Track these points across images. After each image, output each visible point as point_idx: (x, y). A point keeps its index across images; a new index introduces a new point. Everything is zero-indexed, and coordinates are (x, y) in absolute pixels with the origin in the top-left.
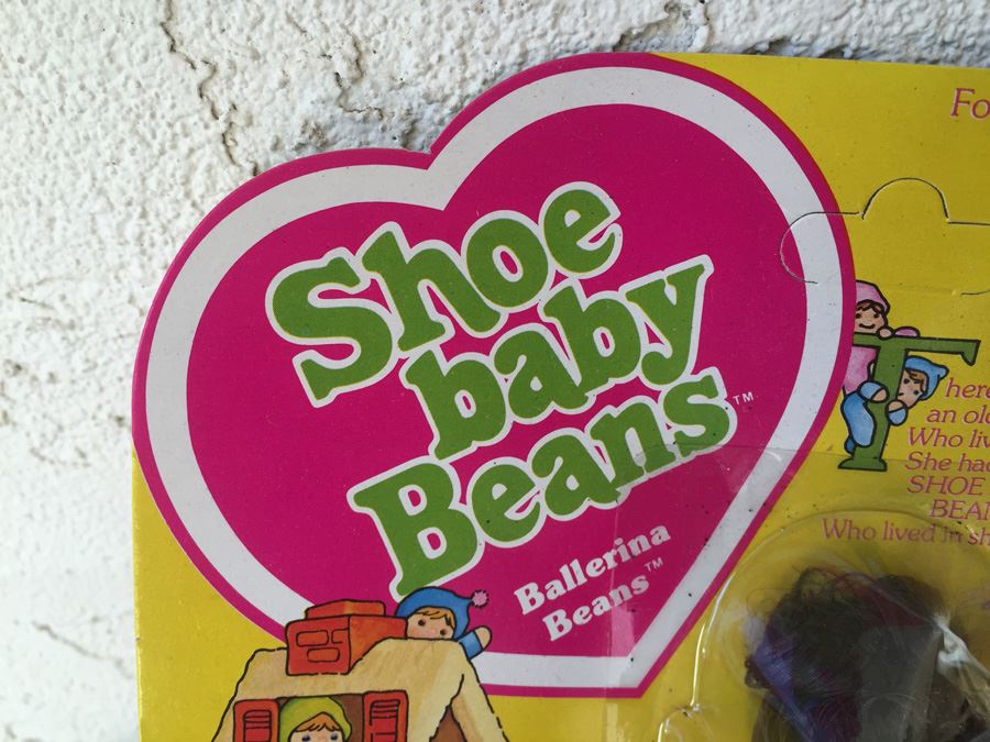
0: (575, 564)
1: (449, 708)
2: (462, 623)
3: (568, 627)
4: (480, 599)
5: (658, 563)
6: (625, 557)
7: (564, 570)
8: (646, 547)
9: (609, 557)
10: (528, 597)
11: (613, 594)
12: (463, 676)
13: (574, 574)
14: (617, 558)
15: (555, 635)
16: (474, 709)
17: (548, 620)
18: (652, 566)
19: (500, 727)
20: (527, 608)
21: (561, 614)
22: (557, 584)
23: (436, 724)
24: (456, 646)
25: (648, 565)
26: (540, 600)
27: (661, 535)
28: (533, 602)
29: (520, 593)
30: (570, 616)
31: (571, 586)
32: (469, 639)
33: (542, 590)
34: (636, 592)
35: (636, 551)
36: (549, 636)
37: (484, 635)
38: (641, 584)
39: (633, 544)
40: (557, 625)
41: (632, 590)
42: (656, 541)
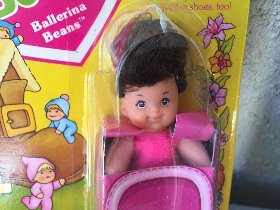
0: (52, 15)
1: (11, 63)
2: (12, 33)
3: (52, 38)
4: (18, 25)
5: (83, 18)
6: (71, 15)
7: (48, 17)
8: (78, 12)
9: (65, 14)
10: (36, 26)
11: (68, 28)
12: (14, 52)
13: (52, 20)
14: (68, 15)
15: (47, 41)
16: (19, 64)
17: (44, 35)
18: (81, 19)
19: (30, 71)
20: (36, 30)
21: (49, 33)
22: (46, 22)
23: (7, 68)
24: (11, 41)
25: (79, 18)
26: (40, 28)
27: (83, 7)
28: (38, 28)
29: (32, 24)
30: (52, 34)
31: (52, 24)
32: (15, 39)
33: (41, 24)
34: (76, 28)
35: (75, 13)
36: (45, 41)
37: (21, 38)
38: (78, 25)
39: (73, 10)
40: (48, 37)
41: (74, 27)
42: (82, 10)
